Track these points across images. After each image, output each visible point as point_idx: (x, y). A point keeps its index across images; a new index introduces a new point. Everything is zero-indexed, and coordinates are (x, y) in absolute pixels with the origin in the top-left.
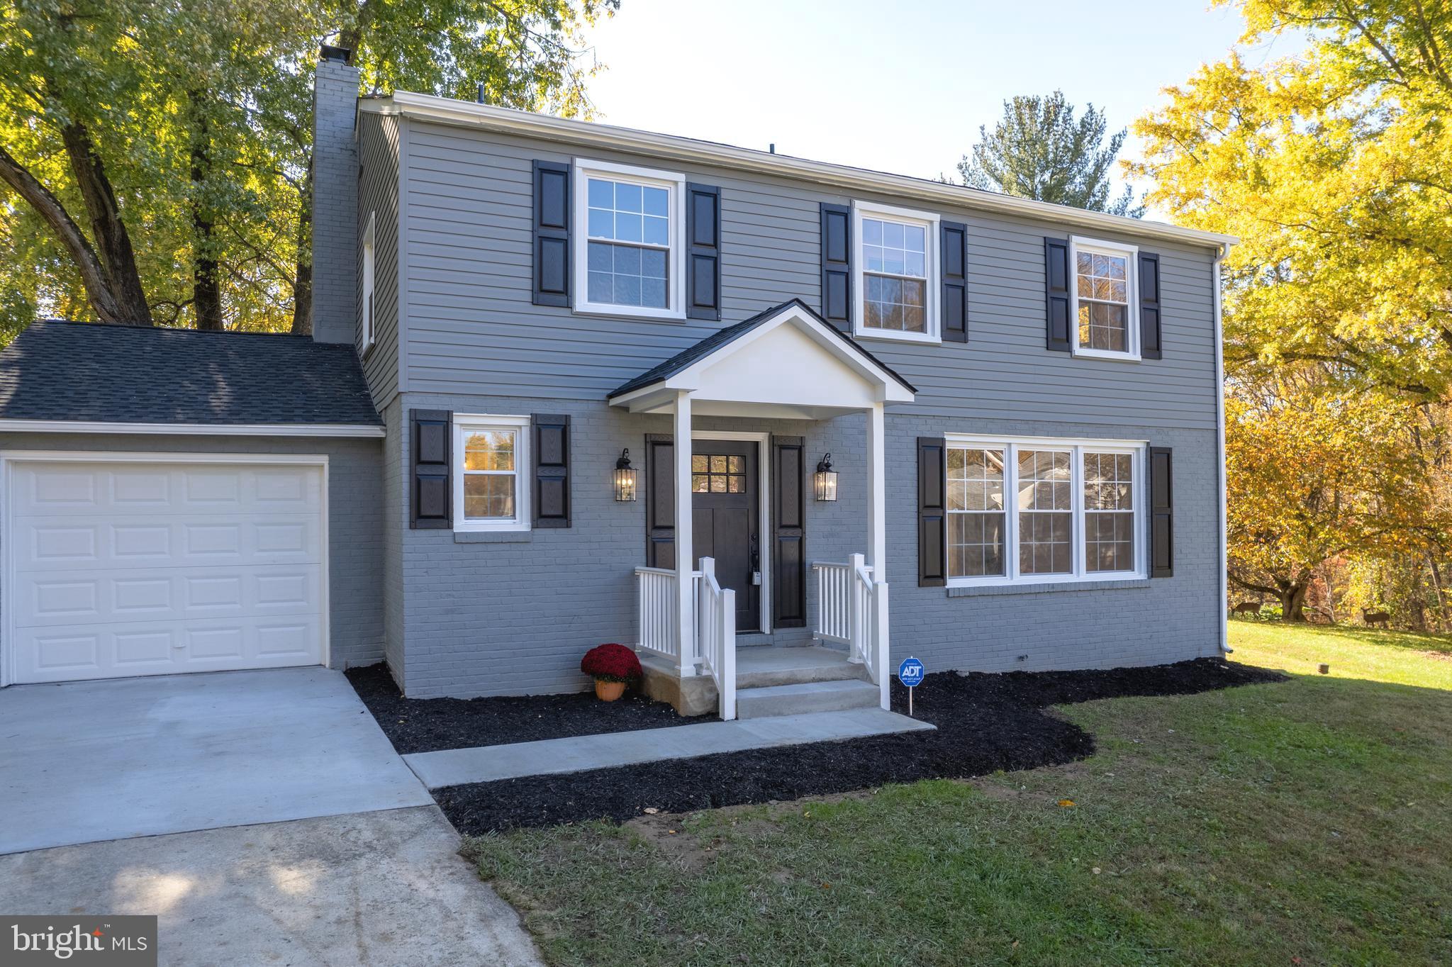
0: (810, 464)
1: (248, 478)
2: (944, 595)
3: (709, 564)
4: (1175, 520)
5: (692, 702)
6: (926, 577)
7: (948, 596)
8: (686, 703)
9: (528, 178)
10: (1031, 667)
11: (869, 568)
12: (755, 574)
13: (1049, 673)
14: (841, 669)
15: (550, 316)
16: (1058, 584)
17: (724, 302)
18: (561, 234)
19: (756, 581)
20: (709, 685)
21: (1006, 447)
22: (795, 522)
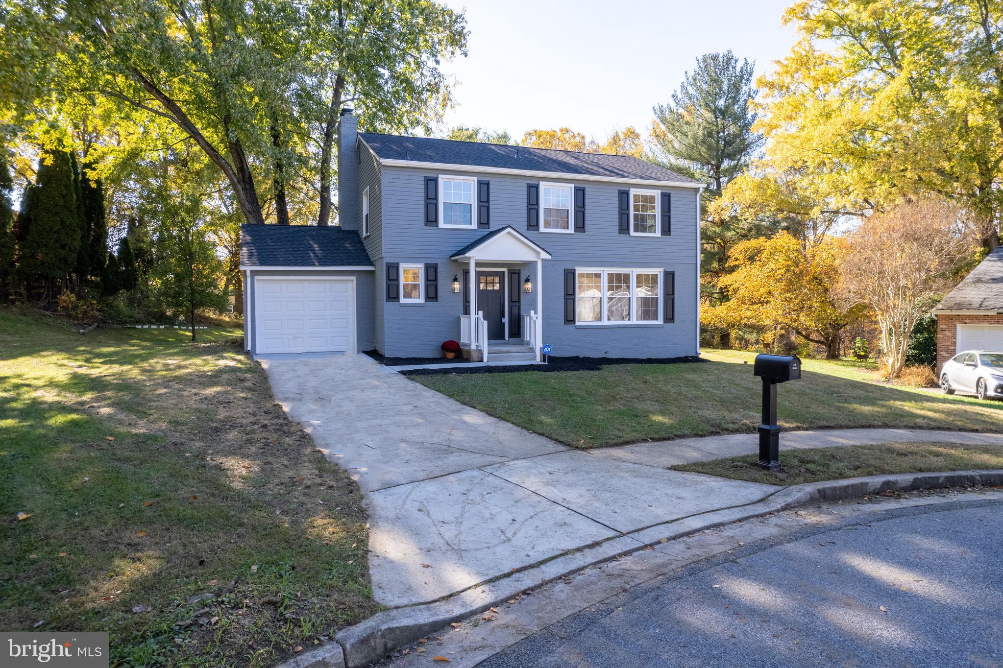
0: (523, 279)
1: (328, 284)
2: (575, 327)
3: (481, 313)
4: (676, 300)
5: (475, 356)
6: (567, 321)
8: (473, 357)
9: (423, 183)
10: (610, 356)
12: (503, 319)
13: (617, 358)
15: (431, 229)
16: (624, 325)
17: (491, 222)
18: (434, 201)
19: (503, 321)
20: (480, 352)
21: (602, 271)
22: (517, 300)
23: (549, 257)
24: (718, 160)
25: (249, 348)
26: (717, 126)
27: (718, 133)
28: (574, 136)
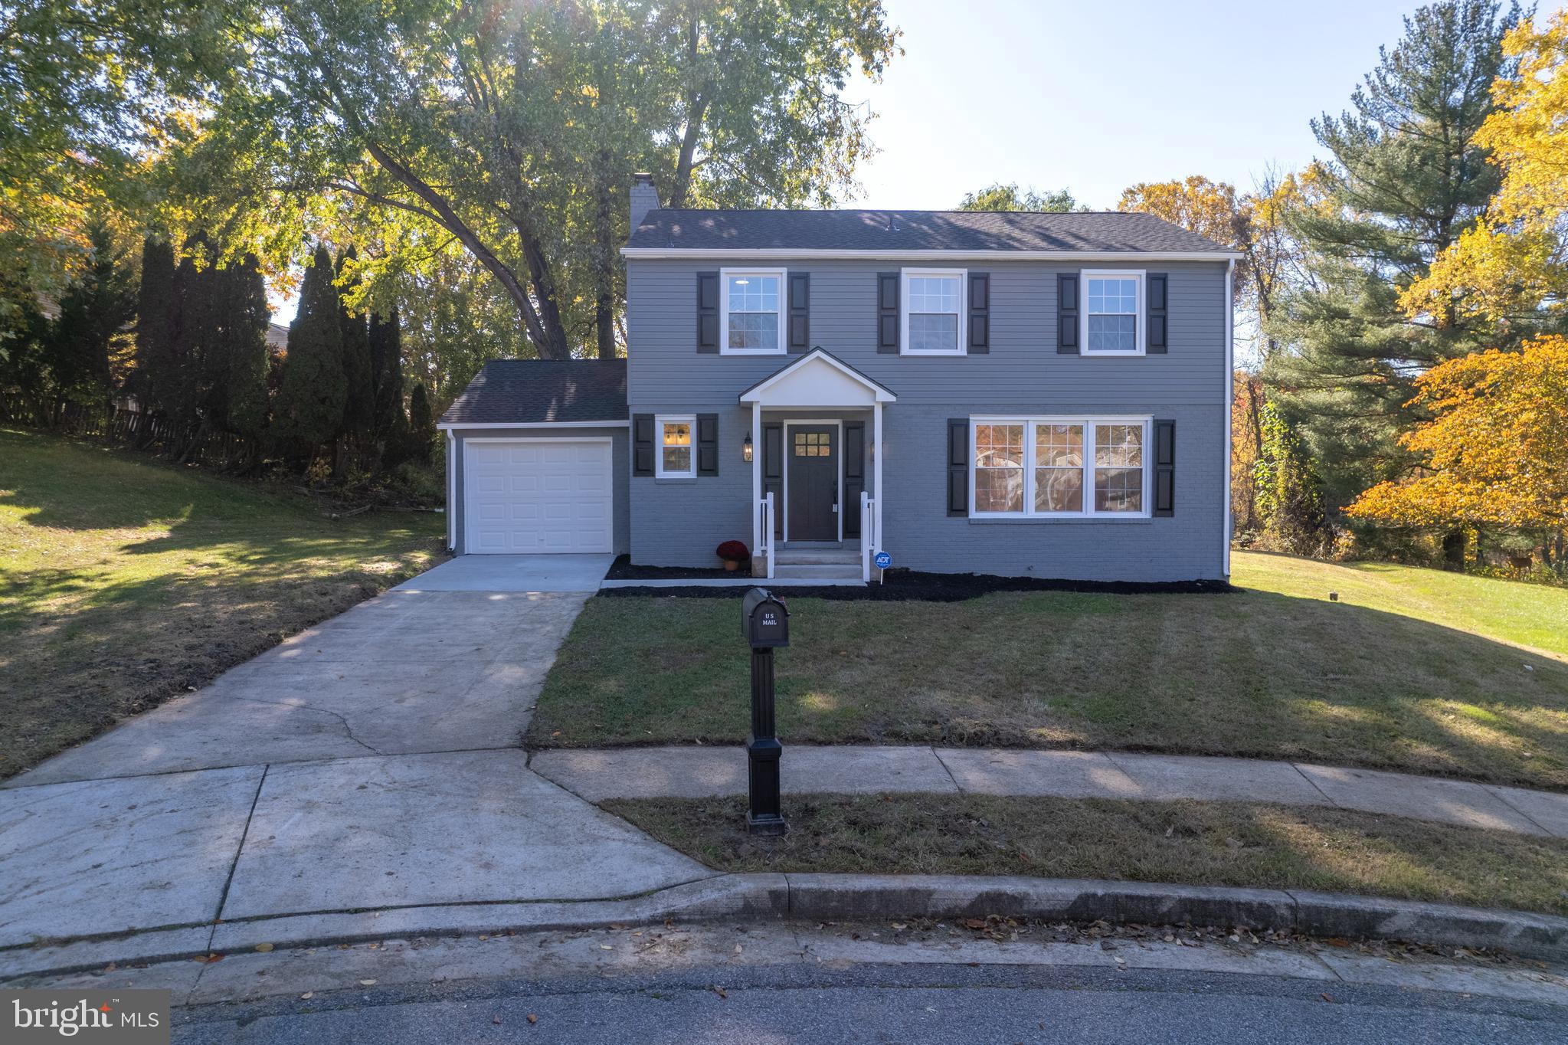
0: (867, 437)
2: (966, 522)
4: (1178, 475)
5: (759, 570)
6: (951, 510)
7: (969, 524)
10: (1036, 574)
11: (872, 501)
12: (834, 505)
13: (1053, 580)
15: (706, 358)
17: (811, 341)
18: (713, 312)
19: (834, 510)
20: (767, 561)
21: (1025, 422)
22: (858, 474)
23: (893, 399)
24: (1446, 208)
25: (453, 546)
26: (1447, 142)
27: (1448, 155)
28: (1213, 190)
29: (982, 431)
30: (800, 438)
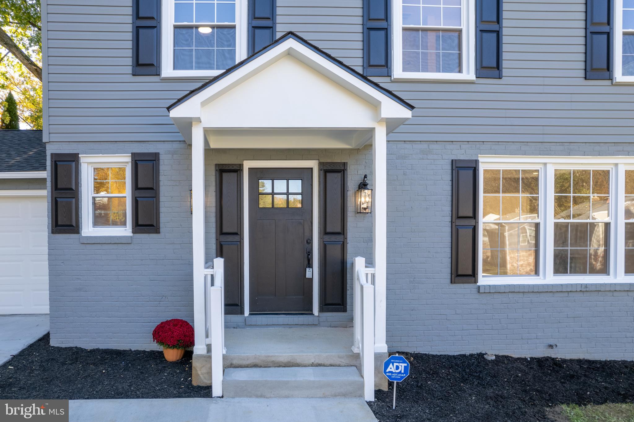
0: (352, 184)
2: (475, 291)
5: (202, 375)
6: (458, 276)
7: (479, 292)
8: (198, 375)
10: (559, 354)
11: (370, 271)
12: (307, 269)
13: (579, 361)
14: (339, 357)
15: (145, 82)
16: (592, 285)
18: (152, 23)
19: (308, 275)
21: (542, 166)
22: (339, 230)
29: (493, 176)
30: (266, 186)
